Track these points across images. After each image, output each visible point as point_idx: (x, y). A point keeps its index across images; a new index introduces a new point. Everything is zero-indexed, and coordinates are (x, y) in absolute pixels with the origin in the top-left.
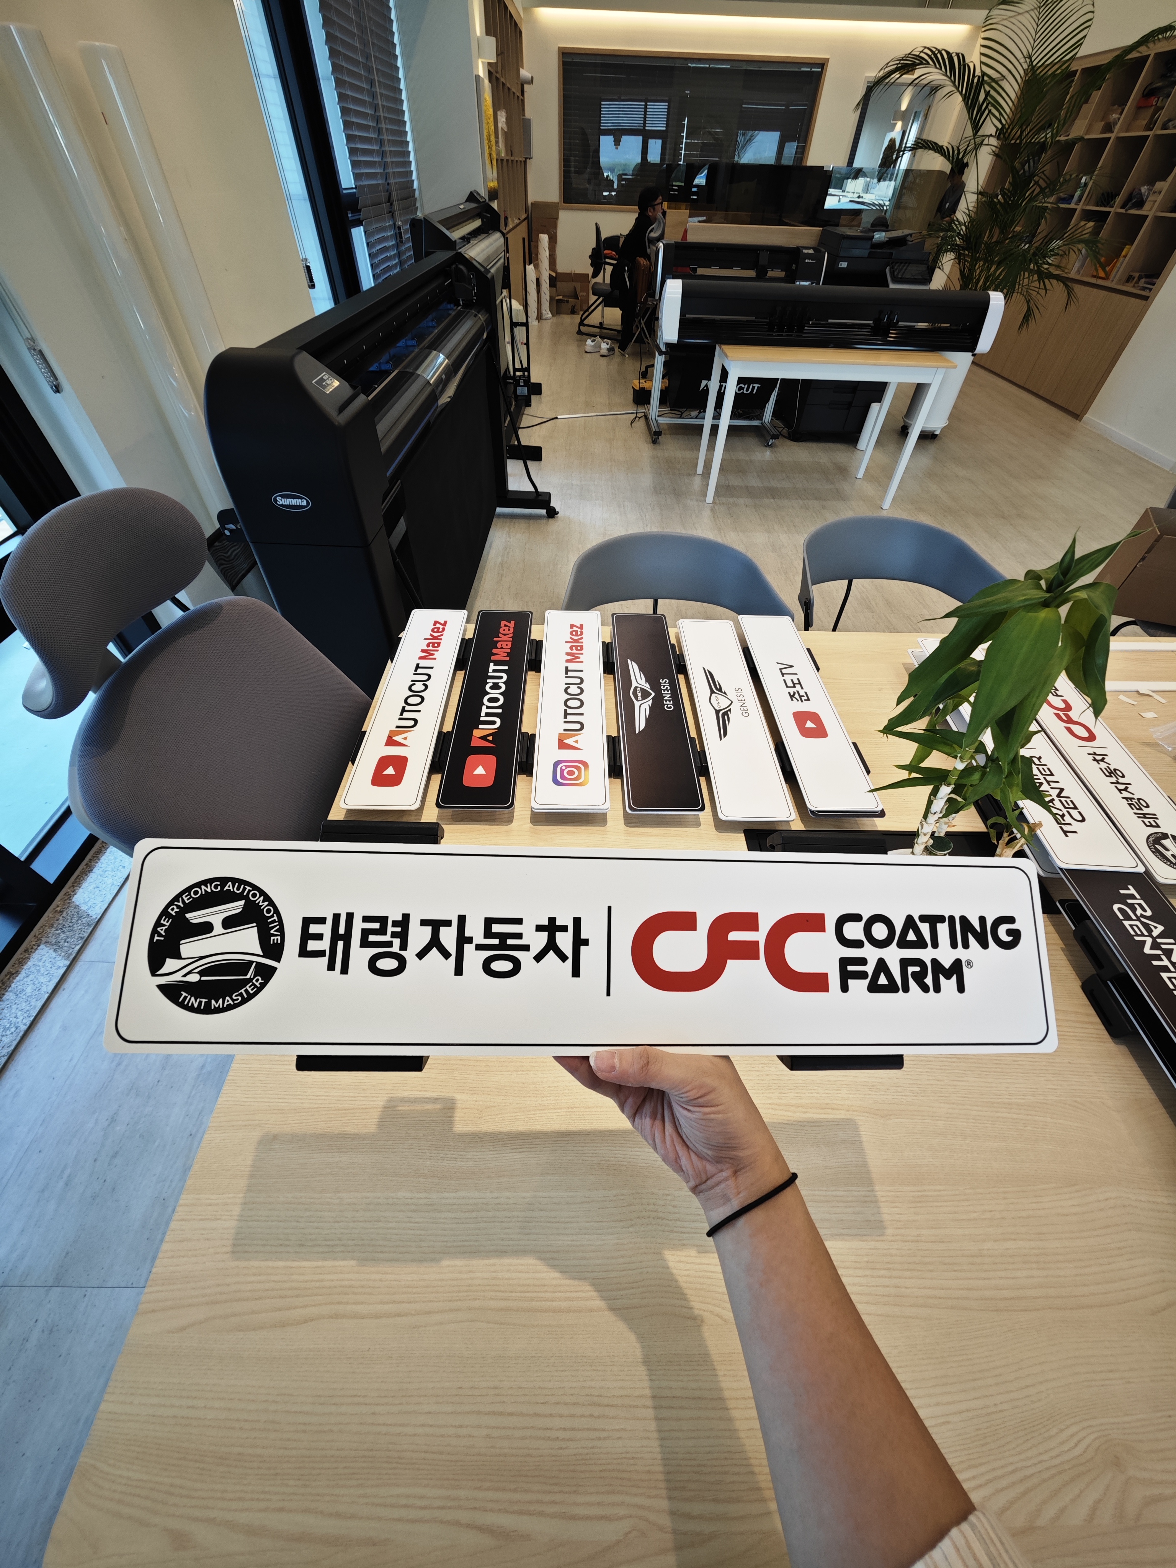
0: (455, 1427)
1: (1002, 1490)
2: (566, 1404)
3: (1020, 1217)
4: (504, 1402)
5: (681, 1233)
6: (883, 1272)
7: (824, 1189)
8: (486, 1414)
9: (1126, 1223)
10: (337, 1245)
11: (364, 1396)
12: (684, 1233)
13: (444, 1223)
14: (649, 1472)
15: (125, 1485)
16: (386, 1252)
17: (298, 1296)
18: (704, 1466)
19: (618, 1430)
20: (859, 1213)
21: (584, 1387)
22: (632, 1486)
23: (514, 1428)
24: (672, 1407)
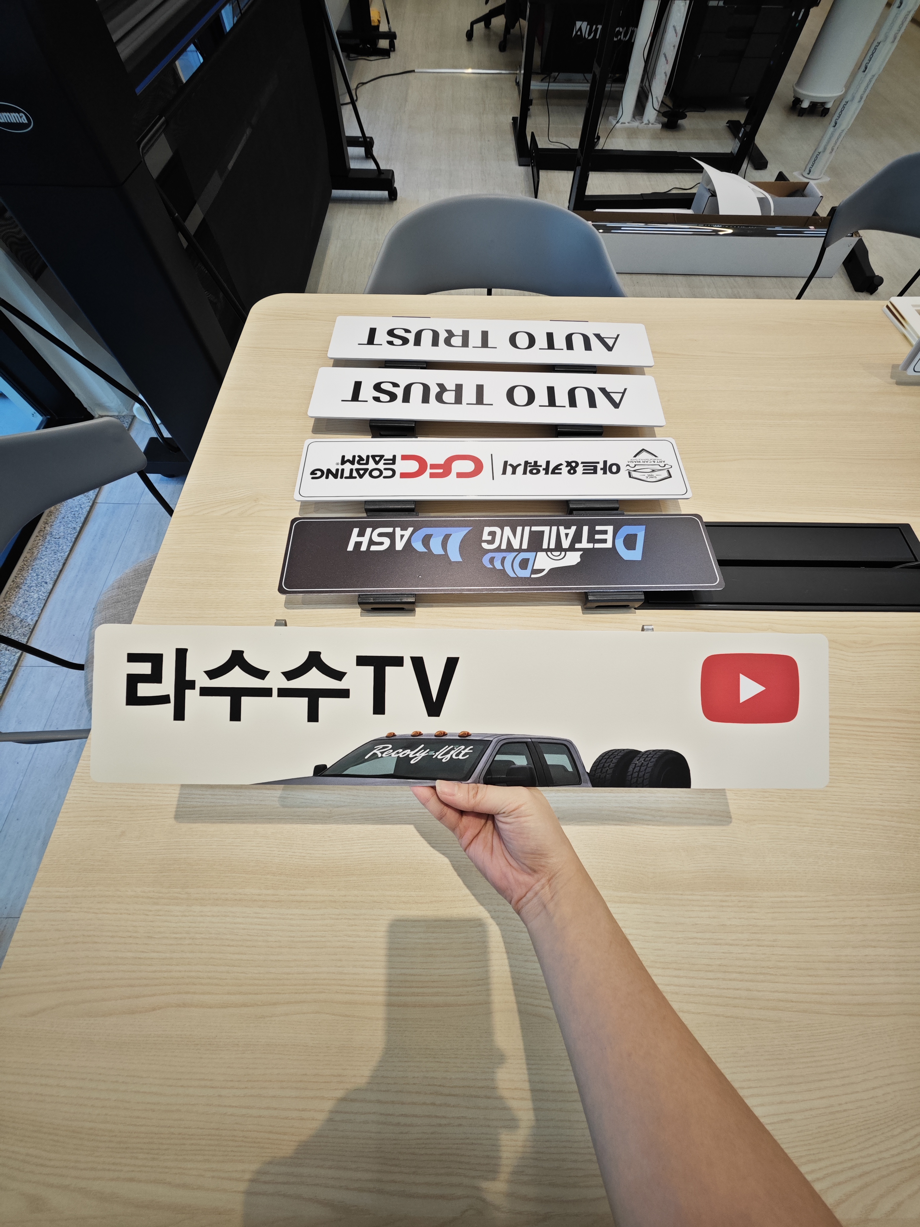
0: (299, 1110)
1: (840, 1184)
2: (409, 1092)
3: (882, 925)
6: (734, 976)
7: (680, 892)
8: (329, 1100)
10: (185, 938)
11: (211, 1080)
13: (291, 919)
14: (488, 1157)
16: (233, 946)
17: (145, 985)
19: (458, 1118)
20: (714, 918)
21: (427, 1078)
22: (470, 1169)
23: (356, 1113)
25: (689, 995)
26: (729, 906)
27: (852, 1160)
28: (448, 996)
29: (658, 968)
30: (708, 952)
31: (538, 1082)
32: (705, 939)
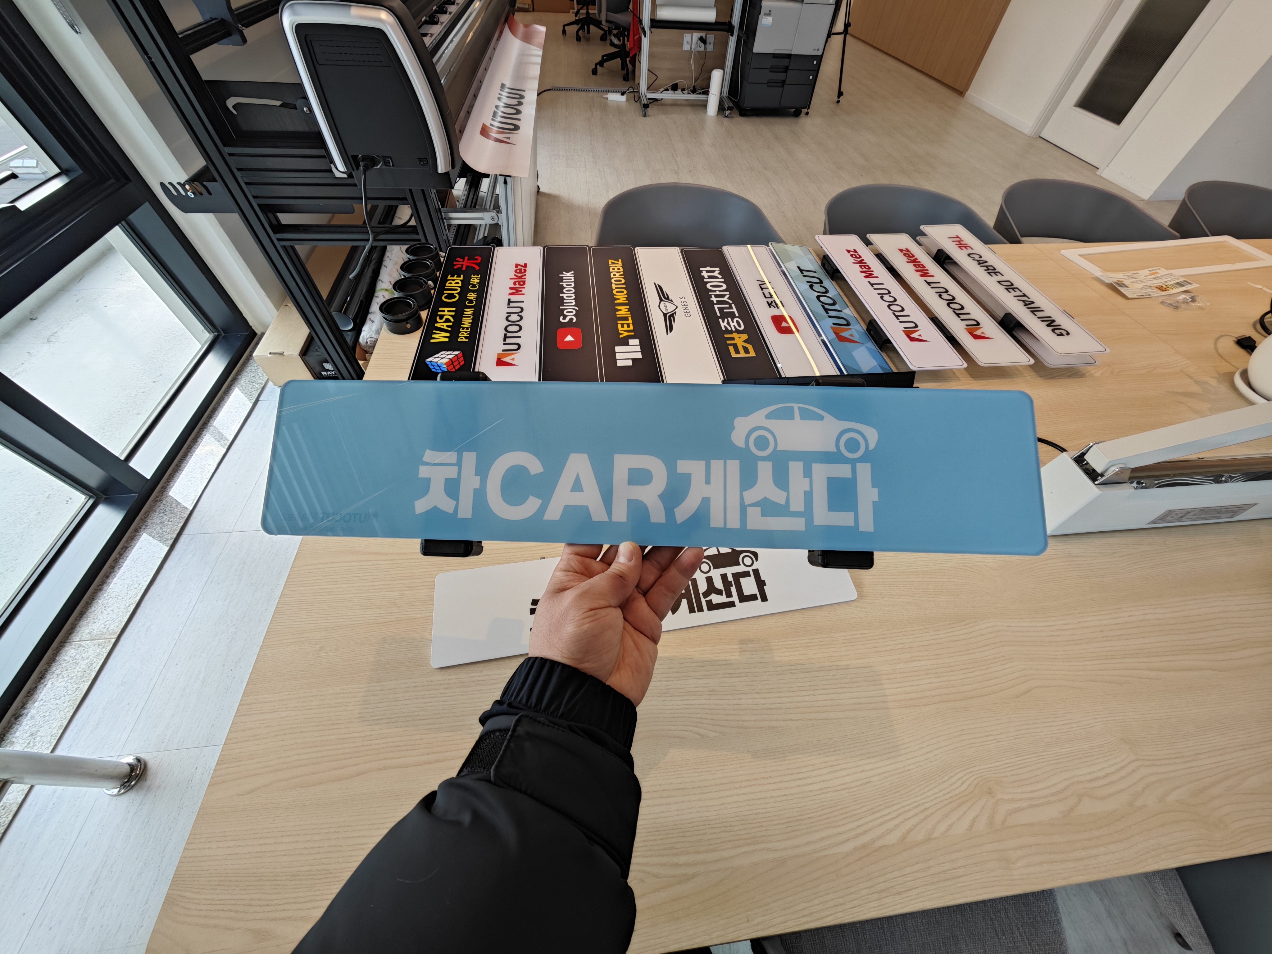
3: (923, 646)
7: (777, 641)
9: (1001, 642)
10: (382, 719)
15: (210, 904)
16: (424, 719)
17: (350, 758)
18: (687, 831)
20: (803, 654)
25: (790, 708)
26: (812, 646)
27: (916, 802)
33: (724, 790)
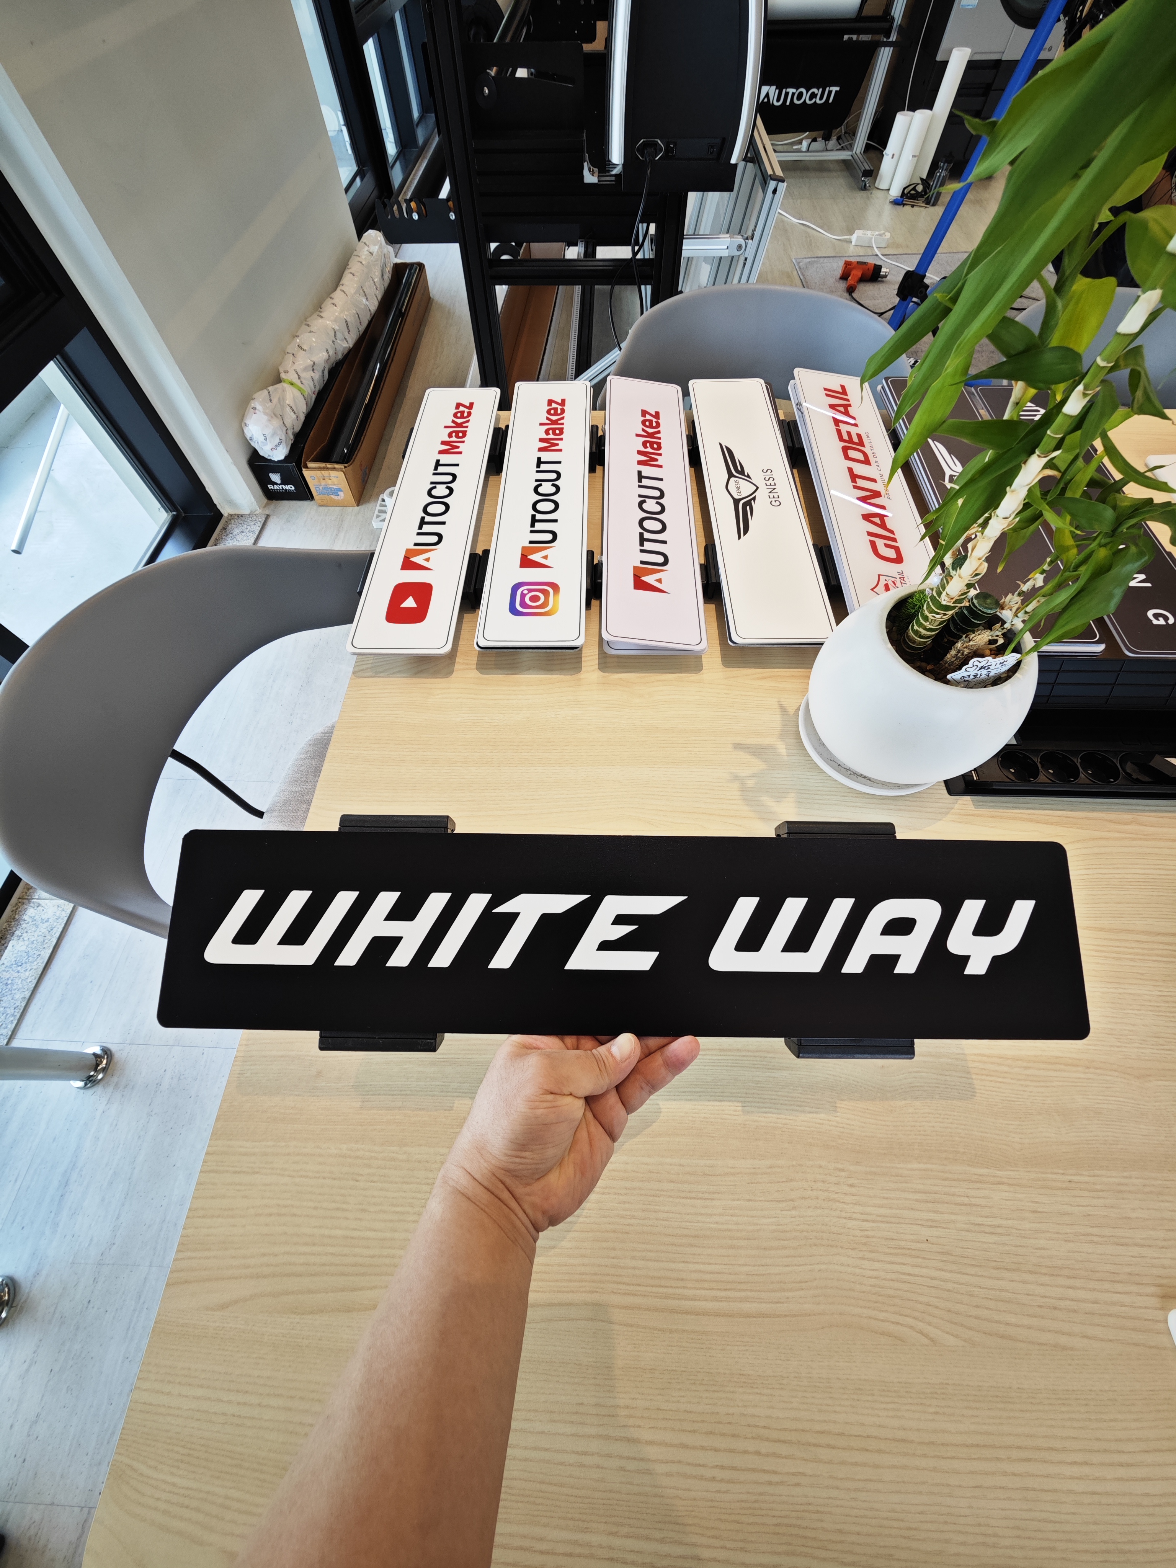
0: (577, 1453)
2: (723, 1435)
4: (639, 1427)
5: (864, 1221)
7: (1061, 1171)
8: (616, 1440)
10: (408, 1213)
12: (867, 1221)
14: (840, 1531)
15: (170, 1492)
17: (363, 1274)
18: (916, 1529)
19: (793, 1474)
20: (1112, 1207)
21: (745, 1415)
22: (818, 1548)
23: (655, 1461)
24: (867, 1450)
25: (1093, 1314)
26: (1130, 1192)
28: (761, 1303)
29: (1045, 1274)
30: (1111, 1255)
31: (899, 1429)
32: (1104, 1236)
33: (978, 1459)
